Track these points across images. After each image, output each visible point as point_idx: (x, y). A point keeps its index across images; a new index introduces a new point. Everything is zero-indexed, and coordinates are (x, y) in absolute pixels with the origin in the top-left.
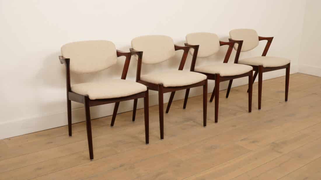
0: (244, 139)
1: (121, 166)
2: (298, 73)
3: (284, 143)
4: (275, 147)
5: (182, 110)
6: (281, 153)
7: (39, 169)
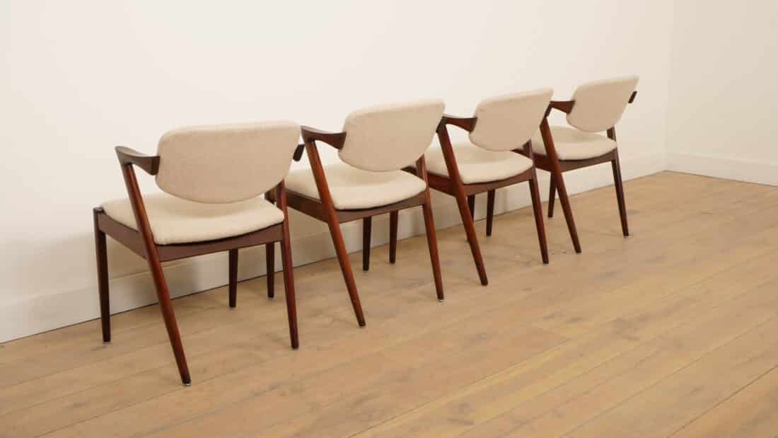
0: (552, 317)
1: (272, 388)
2: (665, 171)
3: (644, 319)
4: (623, 328)
5: (388, 266)
6: (636, 339)
7: (77, 406)
